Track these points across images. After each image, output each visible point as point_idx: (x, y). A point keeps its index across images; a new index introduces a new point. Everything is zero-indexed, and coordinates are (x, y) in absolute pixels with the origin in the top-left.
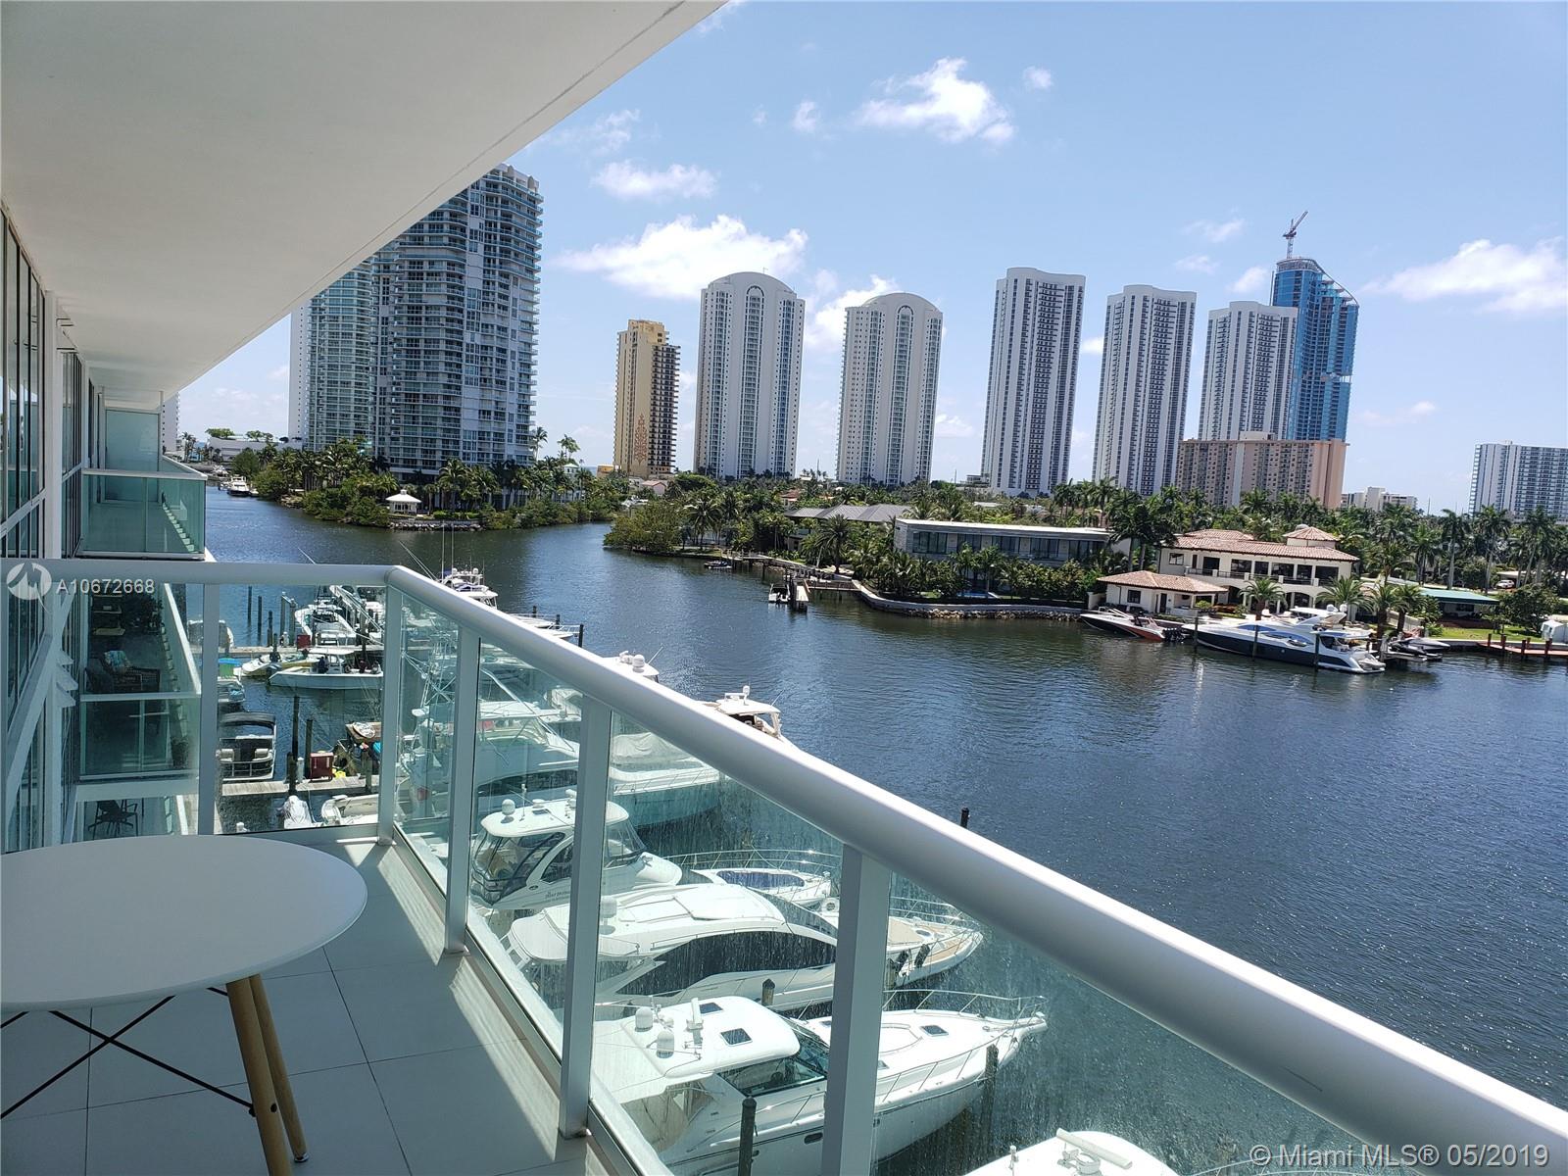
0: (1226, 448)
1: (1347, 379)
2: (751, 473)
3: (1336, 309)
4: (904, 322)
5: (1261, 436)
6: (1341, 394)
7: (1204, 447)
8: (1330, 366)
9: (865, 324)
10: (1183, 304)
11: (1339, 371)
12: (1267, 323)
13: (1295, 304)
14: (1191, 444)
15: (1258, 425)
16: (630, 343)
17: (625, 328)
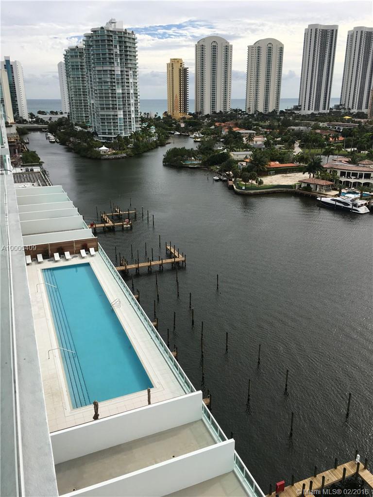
2: (215, 113)
4: (270, 50)
9: (255, 51)
16: (171, 68)
17: (169, 62)
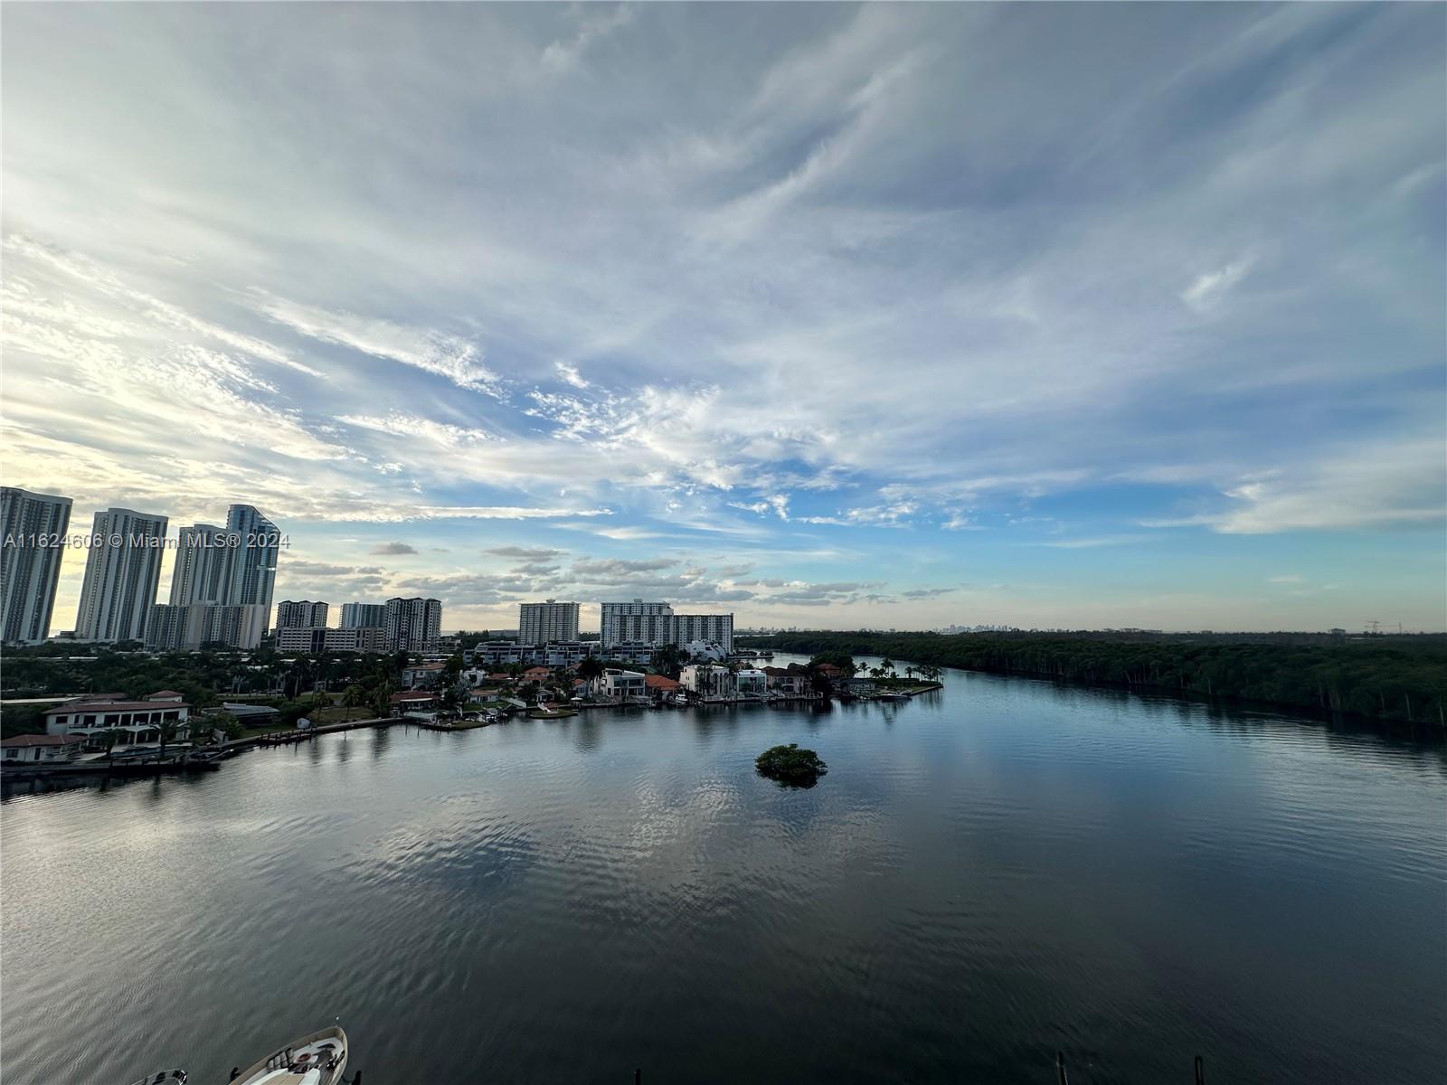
0: (184, 611)
1: (273, 569)
5: (210, 603)
6: (269, 576)
7: (168, 608)
8: (263, 562)
10: (158, 524)
11: (268, 565)
13: (241, 528)
15: (212, 597)
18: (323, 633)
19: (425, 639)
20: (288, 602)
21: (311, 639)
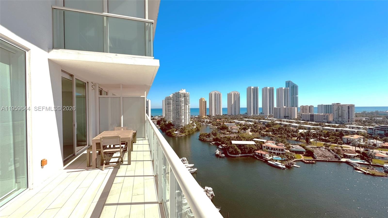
0: (280, 109)
1: (297, 96)
2: (216, 115)
3: (295, 87)
4: (235, 95)
5: (285, 107)
6: (297, 98)
7: (277, 108)
8: (295, 94)
9: (230, 95)
10: (272, 89)
12: (285, 90)
13: (289, 87)
14: (275, 108)
15: (285, 106)
16: (201, 101)
17: (200, 99)
18: (313, 115)
19: (349, 118)
20: (303, 106)
21: (310, 117)
